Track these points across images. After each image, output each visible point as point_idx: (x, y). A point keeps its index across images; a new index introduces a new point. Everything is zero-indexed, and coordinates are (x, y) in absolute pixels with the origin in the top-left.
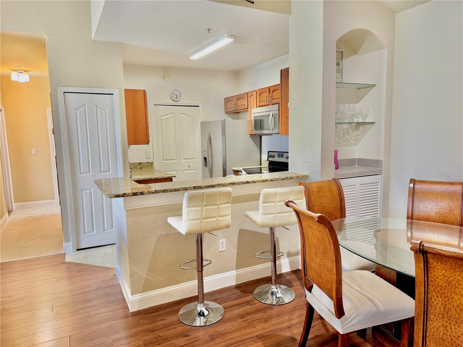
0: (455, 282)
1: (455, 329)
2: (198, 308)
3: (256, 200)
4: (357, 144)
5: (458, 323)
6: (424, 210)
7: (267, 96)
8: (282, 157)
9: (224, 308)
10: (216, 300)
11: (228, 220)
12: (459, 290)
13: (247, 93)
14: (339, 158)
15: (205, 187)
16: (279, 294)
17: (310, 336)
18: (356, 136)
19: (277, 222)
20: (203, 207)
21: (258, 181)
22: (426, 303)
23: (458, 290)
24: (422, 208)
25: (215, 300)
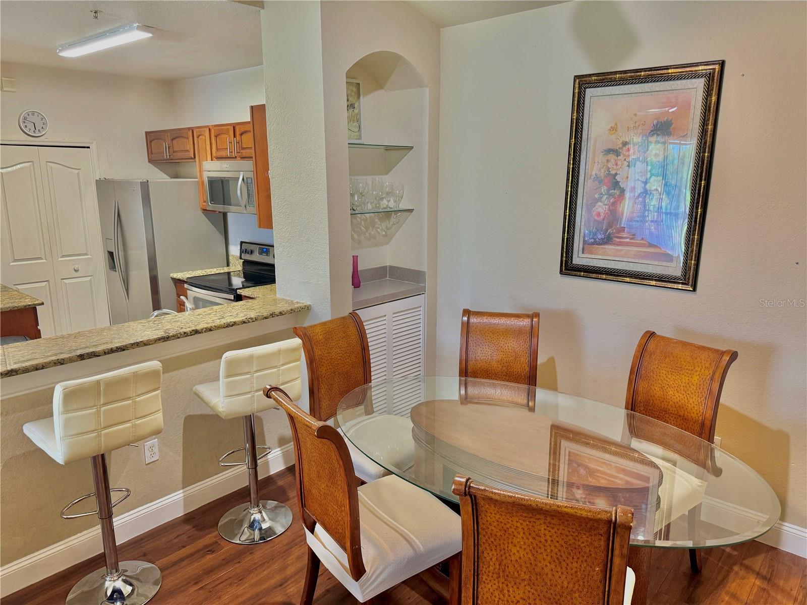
0: (513, 530)
1: (514, 591)
2: (107, 584)
3: (216, 359)
4: (387, 243)
5: (518, 584)
6: (482, 358)
7: (231, 140)
8: (267, 255)
9: (160, 570)
10: (145, 555)
11: (158, 419)
12: (518, 540)
13: (192, 129)
14: (360, 267)
15: (105, 353)
16: (266, 522)
17: (317, 593)
18: (386, 230)
19: (255, 406)
20: (100, 408)
21: (218, 327)
22: (476, 560)
23: (516, 540)
24: (479, 354)
25: (144, 557)
